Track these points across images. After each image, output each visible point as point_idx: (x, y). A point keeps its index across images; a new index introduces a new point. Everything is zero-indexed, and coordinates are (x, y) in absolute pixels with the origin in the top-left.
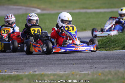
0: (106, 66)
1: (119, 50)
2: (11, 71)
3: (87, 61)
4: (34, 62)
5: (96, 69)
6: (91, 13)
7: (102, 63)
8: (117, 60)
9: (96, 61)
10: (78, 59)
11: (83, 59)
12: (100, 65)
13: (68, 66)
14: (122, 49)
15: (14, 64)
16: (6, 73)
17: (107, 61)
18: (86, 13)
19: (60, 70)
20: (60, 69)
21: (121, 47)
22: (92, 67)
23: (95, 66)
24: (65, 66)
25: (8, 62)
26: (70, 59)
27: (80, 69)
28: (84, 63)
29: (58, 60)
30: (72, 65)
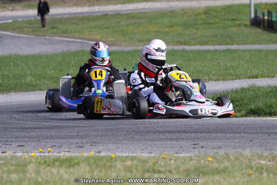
0: (220, 144)
1: (242, 116)
2: (59, 150)
3: (186, 135)
4: (96, 136)
5: (203, 149)
6: (192, 51)
7: (213, 139)
8: (238, 135)
9: (202, 135)
10: (171, 132)
11: (180, 132)
12: (209, 143)
13: (155, 143)
14: (246, 116)
16: (50, 154)
17: (221, 135)
18: (183, 51)
19: (142, 150)
20: (141, 148)
21: (243, 112)
22: (196, 146)
23: (202, 144)
24: (149, 142)
25: (53, 134)
26: (159, 132)
27: (176, 149)
28: (182, 139)
29: (137, 132)
30: (161, 142)
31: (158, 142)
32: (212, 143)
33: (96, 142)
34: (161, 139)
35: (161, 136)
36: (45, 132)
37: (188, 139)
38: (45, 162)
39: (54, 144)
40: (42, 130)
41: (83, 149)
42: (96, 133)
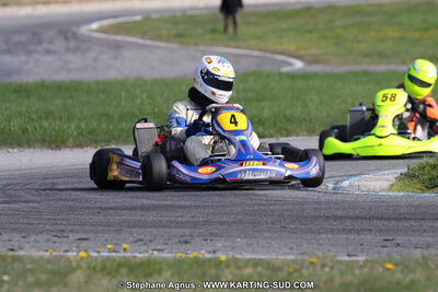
0: (431, 240)
2: (145, 248)
3: (380, 223)
4: (222, 224)
5: (398, 249)
7: (425, 231)
9: (407, 224)
10: (357, 218)
11: (371, 218)
12: (412, 238)
13: (318, 237)
15: (163, 227)
16: (128, 254)
19: (291, 249)
20: (290, 246)
22: (389, 244)
23: (399, 239)
24: (309, 236)
25: (151, 218)
26: (335, 218)
27: (350, 248)
28: (370, 230)
29: (298, 217)
30: (330, 236)
31: (323, 236)
32: (418, 238)
33: (216, 235)
34: (332, 231)
35: (336, 225)
36: (138, 216)
37: (380, 230)
38: (104, 269)
39: (142, 237)
40: (133, 213)
41: (188, 246)
42: (225, 218)
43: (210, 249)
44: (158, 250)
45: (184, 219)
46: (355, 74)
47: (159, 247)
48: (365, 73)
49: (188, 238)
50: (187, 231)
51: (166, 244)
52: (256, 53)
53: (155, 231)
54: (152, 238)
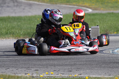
2: (58, 73)
4: (80, 65)
13: (113, 69)
15: (61, 66)
19: (106, 73)
24: (110, 69)
29: (104, 62)
30: (117, 69)
31: (115, 69)
33: (79, 69)
34: (117, 67)
36: (51, 62)
39: (55, 69)
41: (72, 72)
42: (80, 63)
43: (79, 73)
44: (62, 74)
45: (67, 63)
46: (109, 13)
47: (62, 73)
48: (113, 13)
49: (71, 70)
50: (70, 67)
51: (64, 72)
52: (76, 7)
53: (59, 67)
54: (59, 70)
